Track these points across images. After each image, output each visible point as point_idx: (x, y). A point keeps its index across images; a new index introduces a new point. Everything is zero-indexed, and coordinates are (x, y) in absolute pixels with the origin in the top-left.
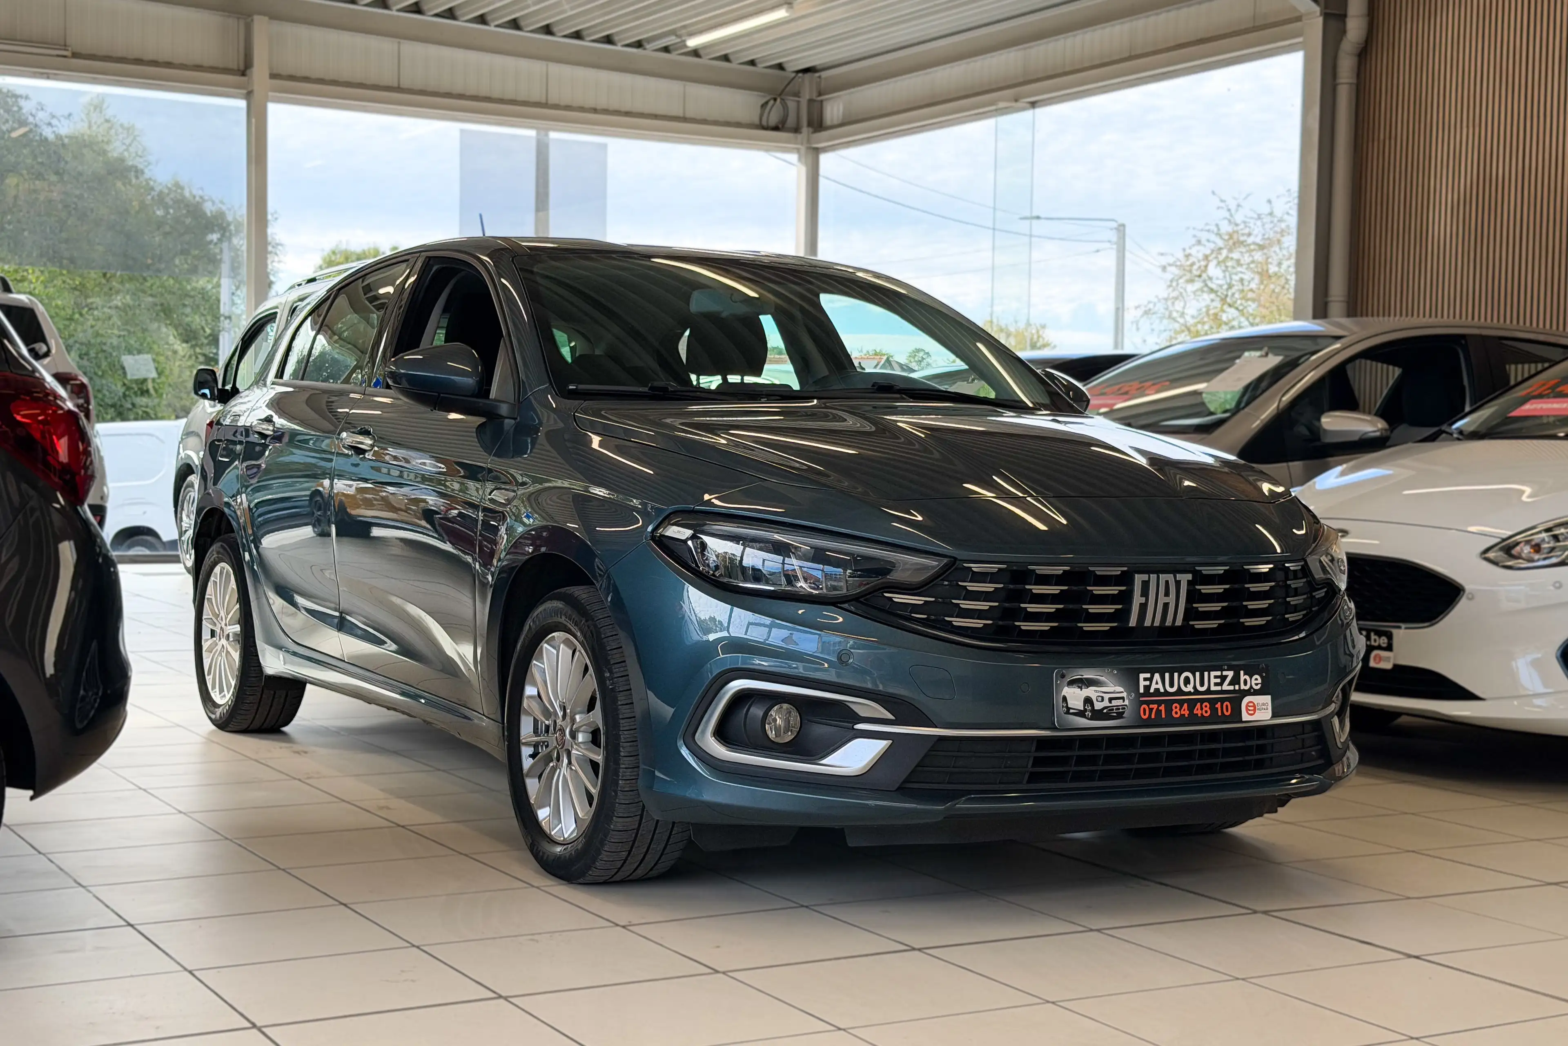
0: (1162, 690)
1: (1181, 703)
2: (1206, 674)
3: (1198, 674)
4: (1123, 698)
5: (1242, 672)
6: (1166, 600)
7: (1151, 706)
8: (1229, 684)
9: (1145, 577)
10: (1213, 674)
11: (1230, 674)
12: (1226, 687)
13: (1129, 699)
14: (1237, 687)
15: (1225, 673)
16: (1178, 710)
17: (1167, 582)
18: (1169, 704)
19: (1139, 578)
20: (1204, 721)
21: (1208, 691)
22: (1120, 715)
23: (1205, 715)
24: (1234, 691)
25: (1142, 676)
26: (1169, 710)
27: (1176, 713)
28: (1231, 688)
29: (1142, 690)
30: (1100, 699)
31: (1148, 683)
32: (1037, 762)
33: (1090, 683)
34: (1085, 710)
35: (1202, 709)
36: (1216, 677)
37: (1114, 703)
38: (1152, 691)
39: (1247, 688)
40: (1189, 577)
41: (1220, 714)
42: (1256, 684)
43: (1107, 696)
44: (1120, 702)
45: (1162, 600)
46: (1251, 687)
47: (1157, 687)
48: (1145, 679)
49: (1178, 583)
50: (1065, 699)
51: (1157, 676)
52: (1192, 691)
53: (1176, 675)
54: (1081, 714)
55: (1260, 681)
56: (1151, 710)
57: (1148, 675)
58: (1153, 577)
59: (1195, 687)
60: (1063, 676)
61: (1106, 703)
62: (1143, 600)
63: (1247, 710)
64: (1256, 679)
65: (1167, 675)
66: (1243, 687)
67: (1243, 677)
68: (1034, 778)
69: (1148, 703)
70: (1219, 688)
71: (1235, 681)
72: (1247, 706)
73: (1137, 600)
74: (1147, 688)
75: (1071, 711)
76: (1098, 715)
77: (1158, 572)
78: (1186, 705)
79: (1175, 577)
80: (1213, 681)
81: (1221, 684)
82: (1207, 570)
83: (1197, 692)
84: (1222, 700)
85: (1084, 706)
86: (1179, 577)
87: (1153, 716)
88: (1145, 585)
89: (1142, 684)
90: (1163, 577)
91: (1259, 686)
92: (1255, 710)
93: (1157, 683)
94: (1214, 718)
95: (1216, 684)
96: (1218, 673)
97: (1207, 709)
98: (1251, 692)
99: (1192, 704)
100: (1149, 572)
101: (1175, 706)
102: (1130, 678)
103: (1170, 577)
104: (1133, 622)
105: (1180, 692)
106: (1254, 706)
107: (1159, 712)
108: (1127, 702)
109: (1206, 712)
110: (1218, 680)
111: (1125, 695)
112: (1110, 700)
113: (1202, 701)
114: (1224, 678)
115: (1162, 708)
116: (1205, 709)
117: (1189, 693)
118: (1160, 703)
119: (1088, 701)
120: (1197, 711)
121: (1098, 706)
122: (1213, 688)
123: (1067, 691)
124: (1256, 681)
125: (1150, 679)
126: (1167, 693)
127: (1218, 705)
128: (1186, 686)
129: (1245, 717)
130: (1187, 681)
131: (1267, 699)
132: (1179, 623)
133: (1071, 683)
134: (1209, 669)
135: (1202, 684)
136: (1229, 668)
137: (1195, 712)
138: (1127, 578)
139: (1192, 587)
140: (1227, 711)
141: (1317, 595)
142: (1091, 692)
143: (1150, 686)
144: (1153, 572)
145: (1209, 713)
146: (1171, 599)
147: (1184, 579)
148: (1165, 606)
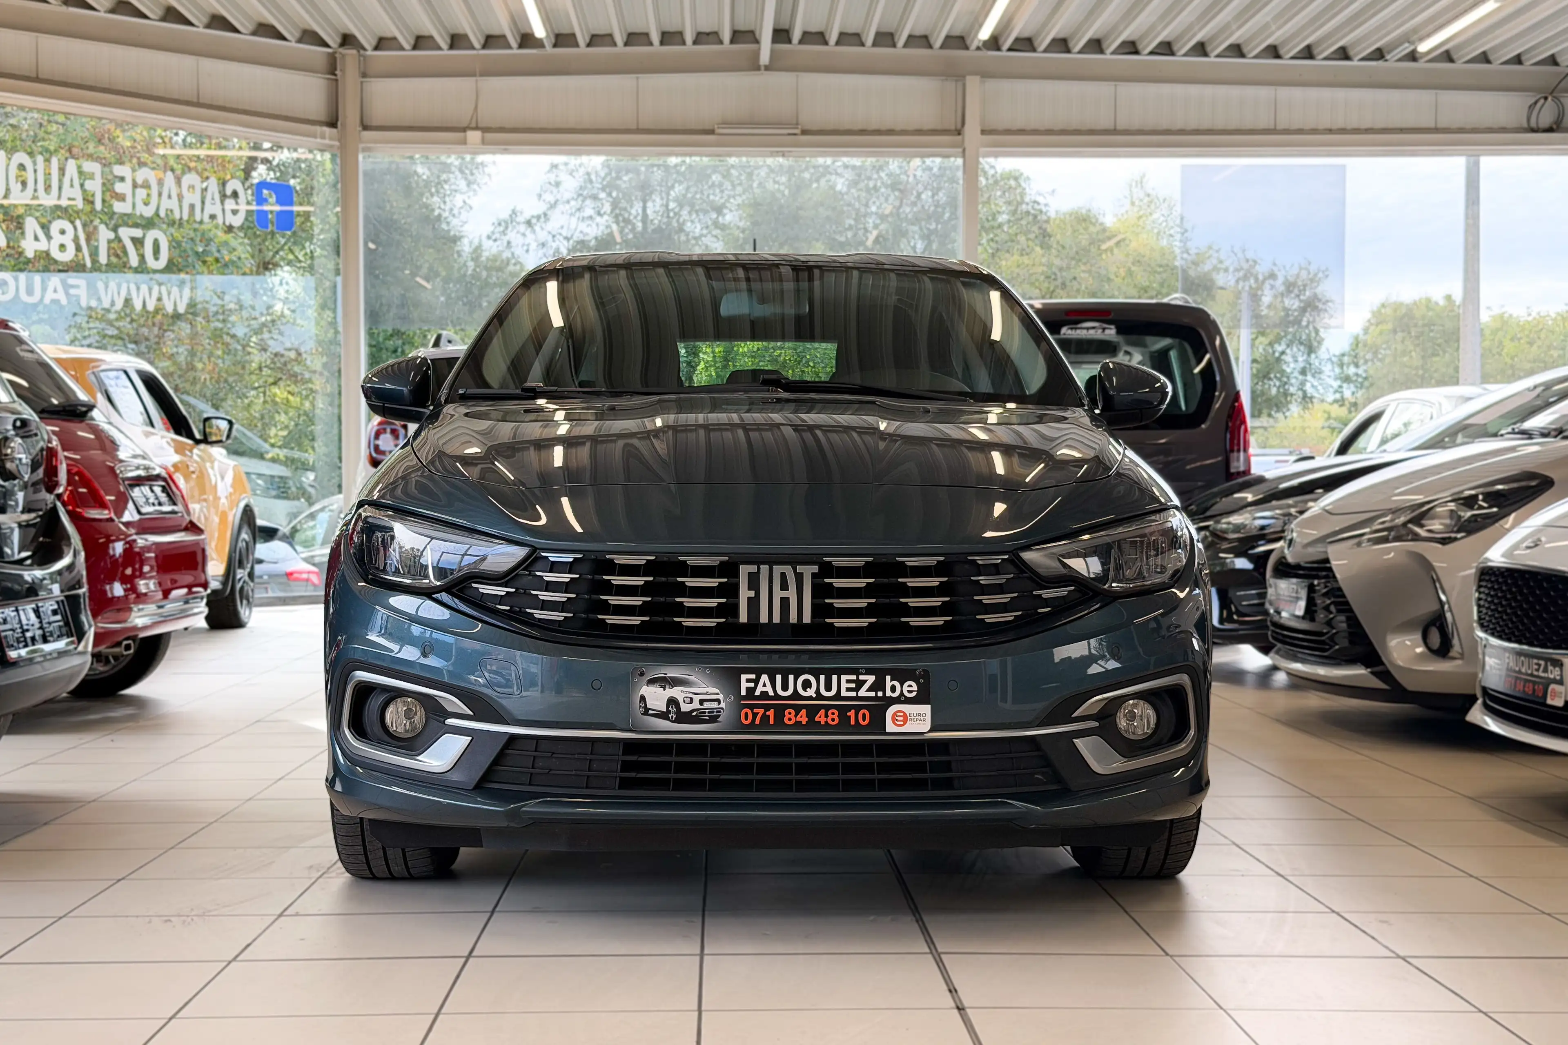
0: (771, 693)
1: (798, 708)
2: (835, 678)
3: (822, 677)
4: (719, 701)
5: (888, 678)
6: (784, 594)
7: (755, 711)
8: (868, 690)
9: (753, 568)
10: (844, 678)
11: (871, 679)
12: (862, 693)
13: (726, 702)
14: (880, 694)
15: (862, 677)
16: (792, 716)
17: (783, 576)
18: (780, 711)
19: (745, 570)
20: (827, 729)
21: (837, 697)
22: (713, 719)
23: (830, 722)
24: (876, 698)
25: (744, 677)
26: (779, 715)
27: (790, 719)
28: (873, 694)
29: (743, 693)
30: (688, 700)
31: (752, 685)
32: (626, 766)
33: (674, 682)
34: (669, 712)
35: (827, 716)
36: (848, 681)
37: (706, 705)
38: (757, 693)
39: (896, 694)
40: (815, 569)
41: (853, 722)
42: (910, 692)
43: (696, 699)
44: (715, 705)
45: (778, 594)
46: (902, 694)
47: (764, 689)
48: (748, 681)
49: (799, 578)
50: (643, 698)
51: (765, 678)
52: (814, 696)
53: (791, 678)
54: (663, 715)
55: (915, 687)
56: (755, 715)
57: (753, 676)
58: (764, 569)
59: (818, 691)
60: (642, 674)
61: (696, 705)
62: (752, 594)
63: (894, 720)
64: (910, 686)
65: (779, 678)
66: (889, 693)
67: (889, 682)
68: (625, 784)
69: (752, 707)
70: (854, 694)
71: (878, 685)
72: (895, 714)
73: (745, 594)
74: (751, 691)
75: (650, 712)
76: (685, 717)
77: (771, 564)
78: (804, 712)
79: (795, 570)
80: (844, 685)
81: (857, 689)
82: (839, 562)
83: (819, 696)
84: (858, 708)
85: (668, 707)
86: (799, 569)
87: (757, 721)
88: (754, 577)
89: (744, 685)
90: (778, 570)
91: (914, 694)
92: (905, 721)
93: (764, 685)
94: (844, 724)
95: (848, 690)
96: (854, 677)
98: (902, 700)
99: (812, 711)
100: (759, 563)
101: (789, 714)
102: (731, 678)
103: (788, 569)
104: (743, 618)
105: (796, 695)
106: (905, 715)
107: (765, 718)
108: (723, 705)
109: (833, 720)
110: (853, 685)
111: (721, 697)
112: (701, 702)
113: (827, 708)
114: (860, 684)
115: (771, 713)
116: (831, 716)
117: (810, 698)
118: (767, 708)
119: (672, 701)
120: (820, 717)
121: (685, 708)
122: (844, 693)
123: (646, 690)
124: (910, 688)
125: (756, 681)
126: (777, 697)
127: (852, 713)
128: (805, 689)
129: (890, 727)
130: (807, 685)
131: (926, 709)
132: (807, 619)
133: (651, 682)
134: (840, 672)
135: (828, 688)
136: (869, 672)
137: (817, 719)
138: (729, 569)
139: (818, 581)
140: (864, 720)
141: (1046, 594)
142: (677, 692)
143: (755, 688)
144: (764, 563)
145: (837, 721)
146: (792, 594)
147: (808, 571)
148: (785, 602)
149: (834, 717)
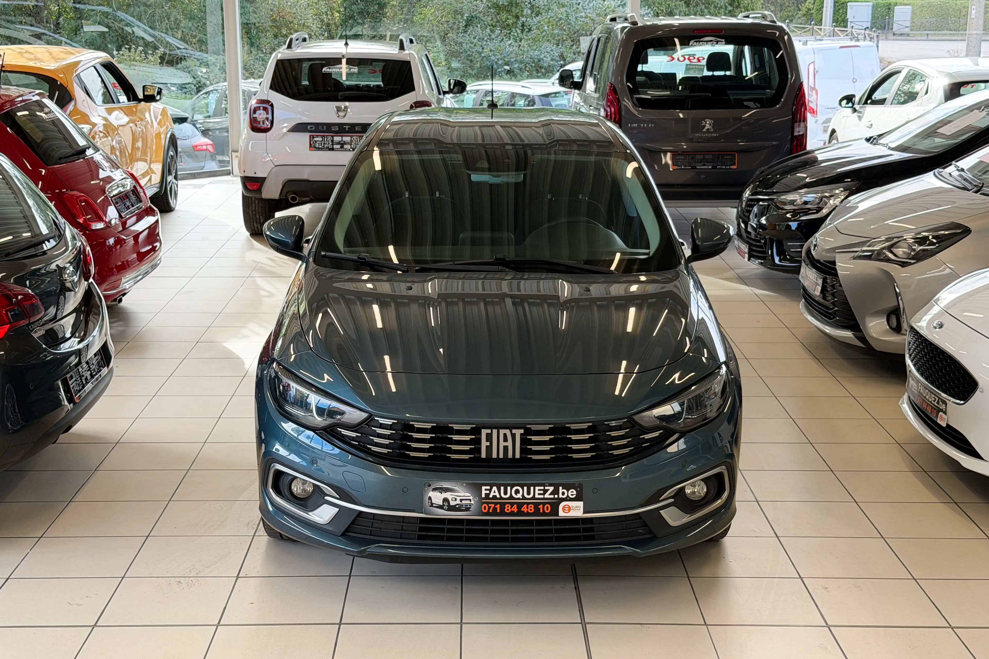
0: (498, 496)
1: (512, 504)
2: (532, 488)
3: (525, 488)
4: (470, 500)
5: (561, 488)
6: (506, 444)
7: (490, 505)
8: (550, 494)
9: (489, 431)
10: (537, 488)
11: (551, 489)
12: (547, 496)
13: (474, 501)
14: (556, 496)
15: (546, 488)
16: (509, 508)
17: (505, 435)
18: (503, 505)
19: (484, 432)
20: (528, 514)
21: (534, 498)
22: (467, 509)
23: (529, 511)
24: (554, 498)
25: (484, 488)
26: (503, 508)
27: (508, 510)
28: (552, 496)
29: (483, 496)
30: (454, 499)
31: (488, 492)
32: (421, 529)
33: (447, 490)
34: (444, 505)
35: (528, 508)
36: (539, 490)
37: (464, 502)
38: (491, 496)
39: (565, 496)
40: (522, 431)
41: (541, 511)
42: (572, 495)
43: (458, 498)
44: (468, 502)
45: (502, 444)
46: (568, 496)
47: (495, 494)
48: (486, 490)
49: (514, 436)
50: (430, 498)
51: (495, 488)
52: (521, 497)
53: (509, 488)
54: (441, 507)
55: (575, 492)
56: (489, 508)
57: (489, 488)
58: (495, 432)
59: (523, 495)
60: (429, 485)
61: (458, 502)
62: (488, 444)
63: (563, 510)
64: (572, 492)
65: (502, 488)
66: (561, 496)
67: (561, 490)
68: (420, 537)
69: (488, 503)
70: (542, 496)
71: (555, 492)
72: (564, 507)
73: (484, 444)
74: (487, 495)
75: (434, 505)
76: (452, 508)
77: (498, 428)
78: (515, 505)
79: (511, 432)
80: (537, 492)
81: (544, 494)
82: (534, 427)
83: (524, 498)
84: (544, 504)
85: (443, 502)
86: (514, 431)
87: (491, 511)
88: (489, 436)
89: (484, 492)
90: (502, 432)
91: (574, 496)
92: (569, 510)
93: (495, 492)
94: (537, 512)
95: (539, 494)
96: (542, 488)
98: (568, 499)
99: (520, 505)
100: (491, 428)
101: (508, 506)
102: (477, 488)
103: (507, 432)
104: (483, 455)
105: (511, 497)
106: (569, 507)
107: (495, 509)
108: (472, 502)
109: (531, 510)
110: (542, 492)
111: (471, 498)
112: (461, 500)
113: (528, 504)
114: (545, 491)
115: (498, 506)
116: (530, 508)
117: (519, 499)
118: (496, 504)
119: (445, 500)
120: (524, 509)
121: (452, 503)
122: (537, 496)
123: (432, 494)
124: (572, 493)
125: (490, 490)
126: (501, 498)
127: (541, 506)
128: (516, 494)
129: (561, 514)
130: (517, 492)
131: (581, 504)
132: (518, 456)
133: (435, 489)
134: (535, 485)
135: (529, 493)
136: (550, 485)
137: (522, 510)
138: (476, 431)
139: (524, 437)
140: (547, 510)
141: (647, 436)
142: (448, 495)
143: (489, 494)
144: (495, 428)
145: (533, 510)
146: (509, 444)
147: (518, 432)
148: (506, 448)
149: (531, 509)
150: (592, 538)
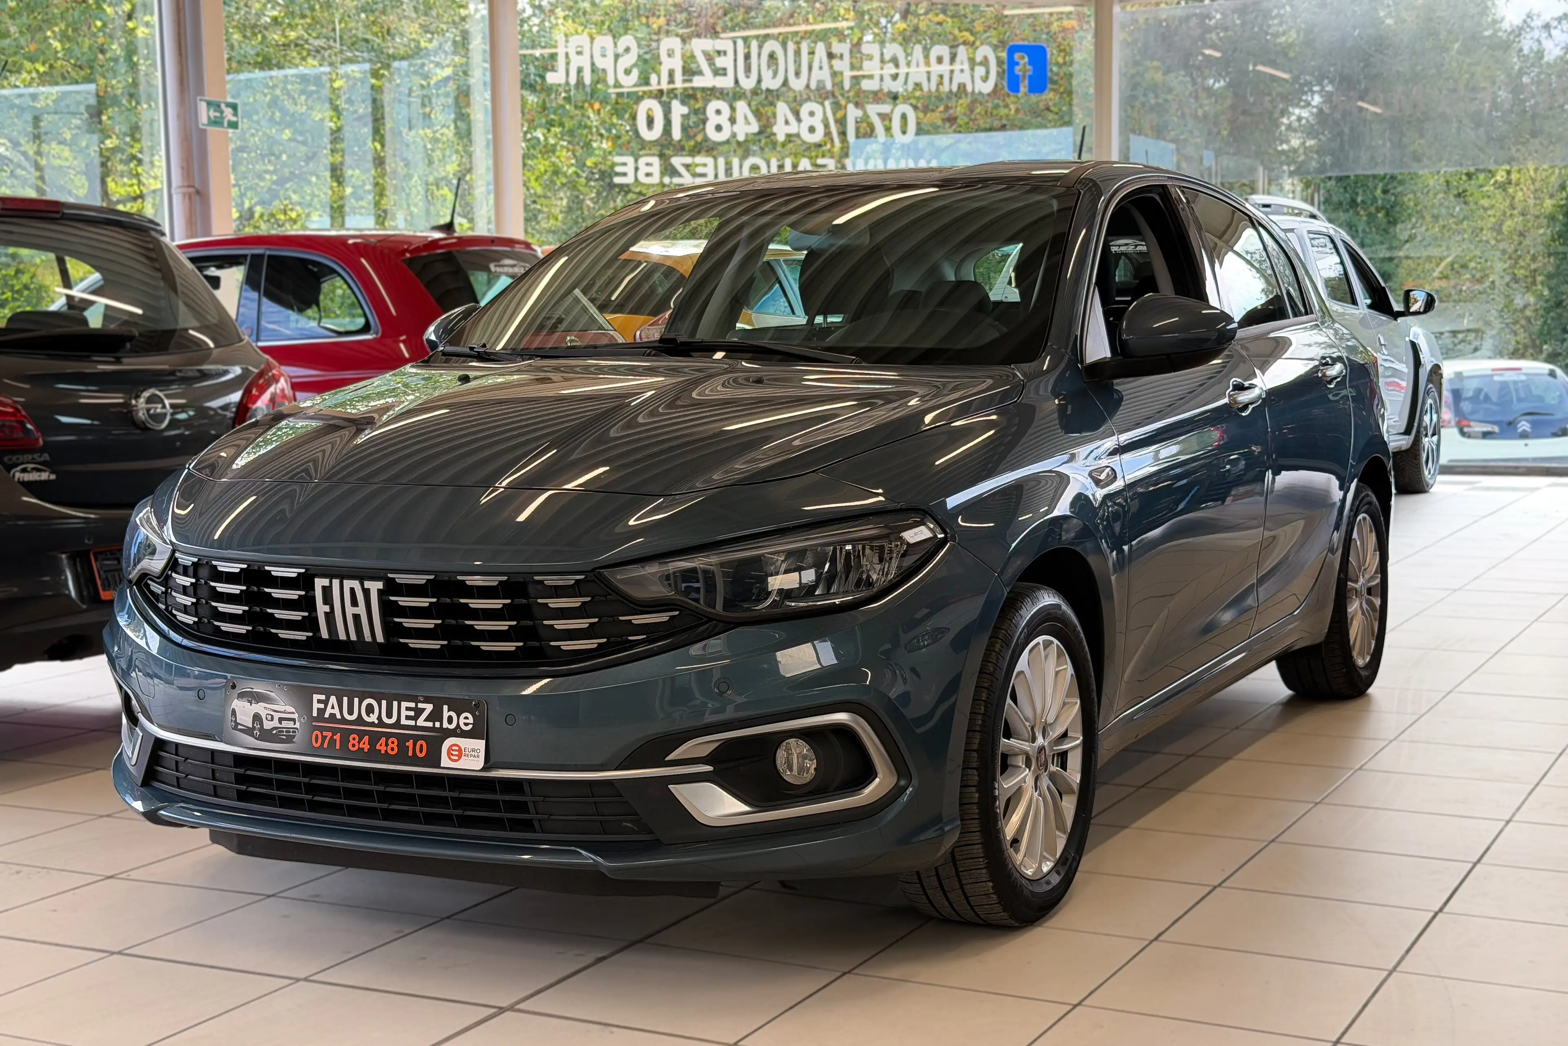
0: (339, 716)
1: (361, 734)
2: (395, 704)
3: (384, 703)
4: (294, 720)
5: (445, 707)
6: (356, 610)
7: (325, 733)
8: (426, 720)
9: (326, 582)
10: (404, 704)
11: (429, 708)
12: (421, 722)
13: (300, 723)
14: (437, 725)
15: (420, 705)
16: (356, 742)
17: (352, 590)
18: (345, 735)
19: (320, 583)
20: (387, 758)
21: (397, 725)
22: (289, 739)
23: (389, 751)
24: (433, 729)
25: (316, 697)
26: (345, 741)
27: (354, 745)
28: (430, 724)
29: (315, 714)
30: (269, 717)
31: (322, 706)
32: (238, 779)
33: (259, 698)
34: (254, 728)
35: (387, 745)
36: (408, 709)
37: (285, 724)
38: (327, 715)
39: (453, 726)
40: (380, 585)
41: (410, 754)
42: (466, 724)
43: (277, 716)
44: (290, 724)
45: (350, 610)
46: (458, 725)
47: (333, 711)
48: (319, 701)
49: (366, 592)
50: (234, 712)
51: (333, 700)
52: (376, 722)
53: (356, 700)
54: (249, 731)
55: (471, 720)
56: (324, 738)
57: (323, 697)
58: (336, 583)
59: (379, 718)
60: (234, 687)
61: (275, 723)
63: (449, 754)
64: (466, 718)
65: (345, 699)
66: (446, 725)
67: (446, 713)
68: (241, 797)
69: (322, 729)
70: (412, 723)
71: (436, 716)
72: (450, 749)
73: (322, 609)
74: (321, 712)
75: (240, 726)
76: (266, 735)
77: (342, 578)
78: (367, 738)
79: (362, 585)
80: (404, 713)
81: (415, 718)
82: (402, 579)
83: (381, 724)
84: (416, 738)
85: (253, 723)
86: (368, 584)
87: (325, 746)
88: (327, 592)
89: (316, 706)
90: (348, 584)
91: (470, 727)
92: (460, 756)
93: (333, 708)
94: (402, 757)
95: (408, 718)
96: (413, 705)
97: (395, 746)
98: (458, 733)
99: (375, 738)
100: (331, 577)
101: (353, 739)
102: (305, 698)
103: (356, 584)
104: (323, 633)
105: (360, 721)
106: (460, 750)
107: (332, 741)
108: (298, 725)
109: (392, 749)
110: (412, 713)
111: (296, 716)
112: (281, 720)
113: (388, 736)
114: (419, 712)
115: (337, 737)
116: (391, 745)
117: (372, 724)
118: (334, 731)
119: (257, 717)
120: (381, 746)
121: (267, 725)
122: (404, 722)
123: (238, 705)
124: (466, 720)
125: (326, 702)
126: (343, 721)
127: (410, 744)
128: (368, 715)
129: (445, 762)
130: (370, 710)
131: (480, 744)
132: (380, 638)
133: (241, 696)
134: (401, 699)
135: (389, 715)
136: (427, 700)
137: (378, 747)
138: (305, 582)
139: (385, 598)
140: (421, 751)
141: (639, 620)
142: (260, 708)
143: (325, 710)
144: (336, 577)
145: (396, 749)
146: (362, 610)
147: (375, 586)
148: (356, 617)
149: (393, 747)
150: (527, 825)
